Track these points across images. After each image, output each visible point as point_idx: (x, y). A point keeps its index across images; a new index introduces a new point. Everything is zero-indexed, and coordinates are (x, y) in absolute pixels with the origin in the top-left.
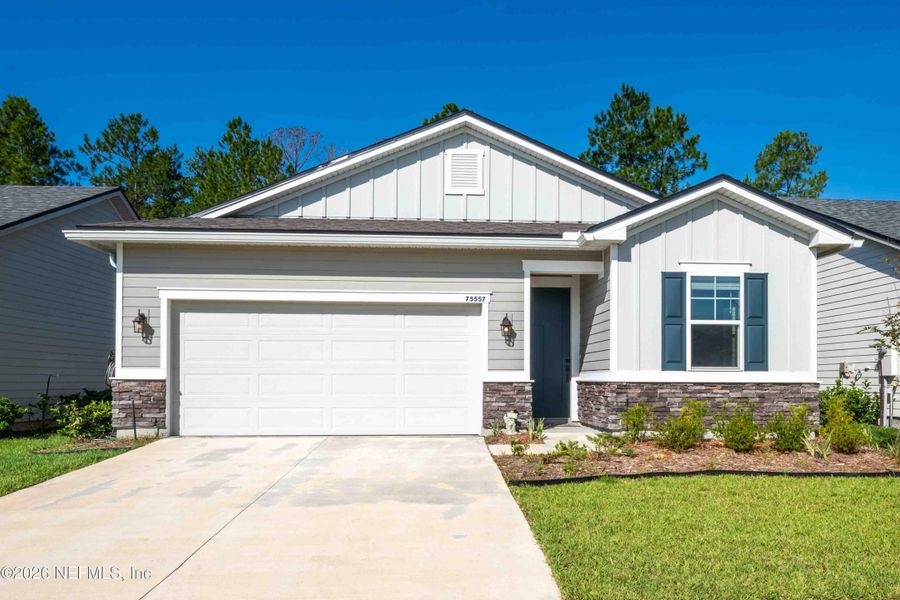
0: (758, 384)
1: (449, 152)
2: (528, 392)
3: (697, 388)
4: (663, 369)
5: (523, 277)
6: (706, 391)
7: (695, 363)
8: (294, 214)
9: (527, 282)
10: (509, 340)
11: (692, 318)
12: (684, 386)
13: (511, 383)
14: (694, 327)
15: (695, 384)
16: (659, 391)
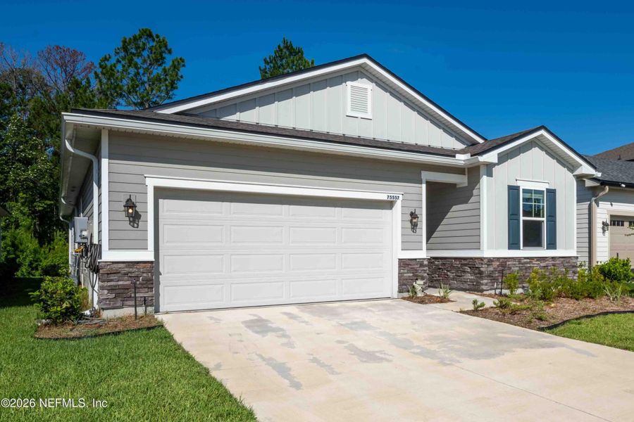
0: (553, 258)
1: (349, 83)
2: (426, 266)
3: (525, 260)
4: (509, 249)
5: (421, 184)
6: (530, 263)
7: (525, 245)
8: (233, 118)
9: (424, 186)
10: (413, 228)
11: (524, 216)
12: (519, 259)
13: (416, 259)
14: (524, 221)
15: (525, 258)
16: (508, 263)
